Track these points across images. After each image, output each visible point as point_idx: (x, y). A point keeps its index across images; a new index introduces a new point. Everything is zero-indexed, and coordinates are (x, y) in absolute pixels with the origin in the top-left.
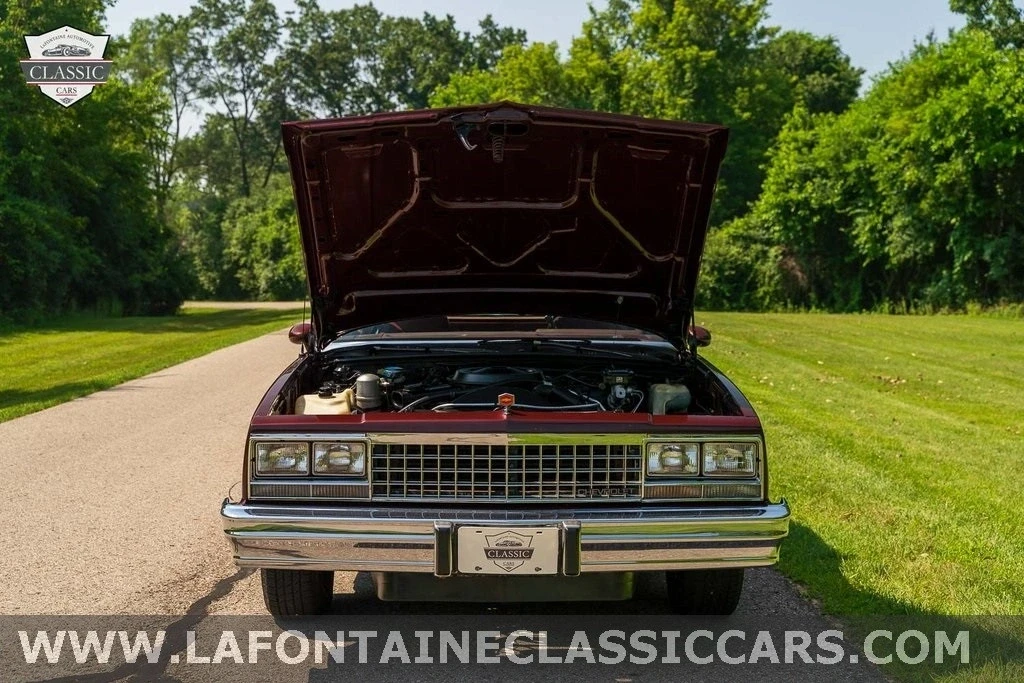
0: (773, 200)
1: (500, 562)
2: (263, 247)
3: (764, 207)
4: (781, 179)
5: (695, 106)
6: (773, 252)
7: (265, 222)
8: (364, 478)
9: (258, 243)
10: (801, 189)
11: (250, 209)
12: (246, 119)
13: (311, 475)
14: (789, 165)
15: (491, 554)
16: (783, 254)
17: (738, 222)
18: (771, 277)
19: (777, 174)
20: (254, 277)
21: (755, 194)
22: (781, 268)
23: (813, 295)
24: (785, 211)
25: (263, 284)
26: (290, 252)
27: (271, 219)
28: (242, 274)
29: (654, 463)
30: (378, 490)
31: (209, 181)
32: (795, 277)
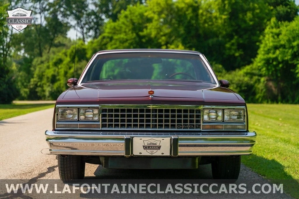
0: (262, 57)
1: (149, 151)
2: (48, 78)
3: (259, 61)
4: (266, 49)
5: (230, 19)
6: (262, 79)
7: (48, 67)
8: (99, 121)
9: (46, 77)
10: (274, 53)
11: (42, 62)
12: (41, 25)
13: (78, 120)
14: (269, 43)
15: (145, 148)
16: (267, 80)
17: (248, 67)
18: (262, 90)
19: (264, 47)
20: (44, 91)
21: (255, 55)
22: (266, 86)
23: (279, 98)
24: (268, 62)
25: (47, 94)
26: (59, 80)
27: (51, 66)
28: (39, 89)
29: (206, 117)
30: (104, 126)
31: (25, 51)
32: (272, 90)
